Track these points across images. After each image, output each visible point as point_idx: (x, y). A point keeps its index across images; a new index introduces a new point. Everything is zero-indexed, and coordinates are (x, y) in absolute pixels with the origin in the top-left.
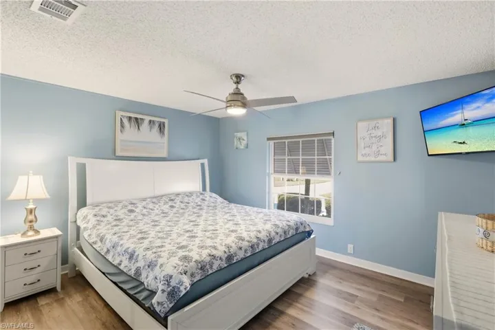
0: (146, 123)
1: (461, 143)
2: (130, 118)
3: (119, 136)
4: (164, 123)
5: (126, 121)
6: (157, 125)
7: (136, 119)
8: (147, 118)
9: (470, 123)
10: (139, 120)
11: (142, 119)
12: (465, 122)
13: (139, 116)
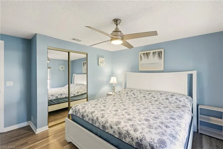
0: (151, 54)
2: (144, 54)
3: (140, 62)
4: (161, 52)
5: (142, 56)
6: (157, 53)
7: (147, 53)
8: (152, 52)
10: (148, 54)
11: (149, 53)
13: (147, 52)
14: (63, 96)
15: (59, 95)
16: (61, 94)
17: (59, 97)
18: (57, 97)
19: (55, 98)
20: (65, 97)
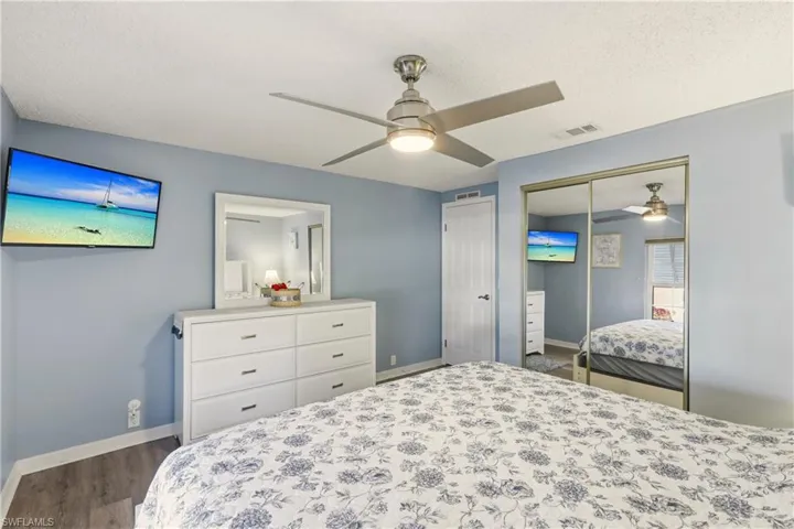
1: (91, 231)
9: (113, 208)
12: (108, 205)
14: (645, 354)
15: (629, 345)
16: (641, 347)
17: (628, 354)
18: (619, 350)
19: (610, 351)
20: (654, 362)
